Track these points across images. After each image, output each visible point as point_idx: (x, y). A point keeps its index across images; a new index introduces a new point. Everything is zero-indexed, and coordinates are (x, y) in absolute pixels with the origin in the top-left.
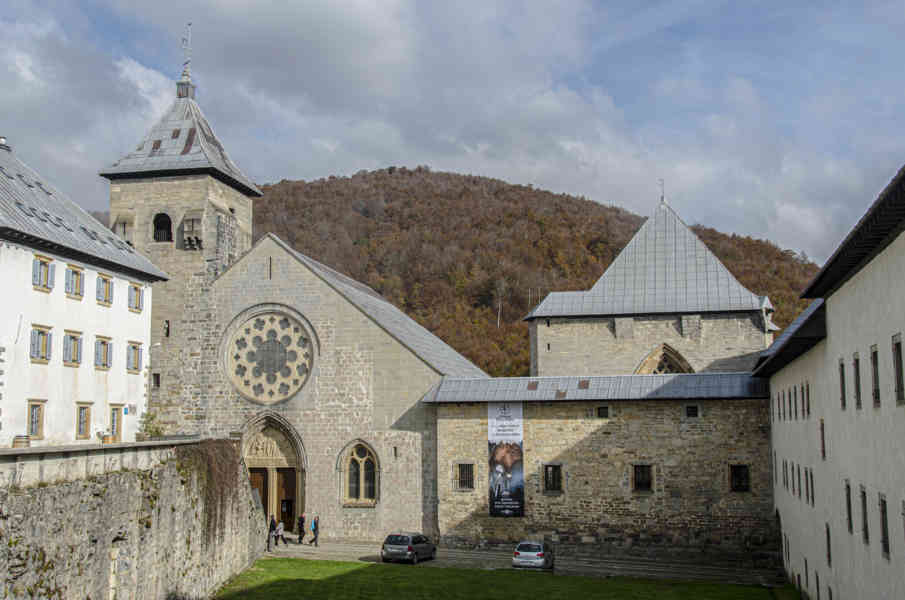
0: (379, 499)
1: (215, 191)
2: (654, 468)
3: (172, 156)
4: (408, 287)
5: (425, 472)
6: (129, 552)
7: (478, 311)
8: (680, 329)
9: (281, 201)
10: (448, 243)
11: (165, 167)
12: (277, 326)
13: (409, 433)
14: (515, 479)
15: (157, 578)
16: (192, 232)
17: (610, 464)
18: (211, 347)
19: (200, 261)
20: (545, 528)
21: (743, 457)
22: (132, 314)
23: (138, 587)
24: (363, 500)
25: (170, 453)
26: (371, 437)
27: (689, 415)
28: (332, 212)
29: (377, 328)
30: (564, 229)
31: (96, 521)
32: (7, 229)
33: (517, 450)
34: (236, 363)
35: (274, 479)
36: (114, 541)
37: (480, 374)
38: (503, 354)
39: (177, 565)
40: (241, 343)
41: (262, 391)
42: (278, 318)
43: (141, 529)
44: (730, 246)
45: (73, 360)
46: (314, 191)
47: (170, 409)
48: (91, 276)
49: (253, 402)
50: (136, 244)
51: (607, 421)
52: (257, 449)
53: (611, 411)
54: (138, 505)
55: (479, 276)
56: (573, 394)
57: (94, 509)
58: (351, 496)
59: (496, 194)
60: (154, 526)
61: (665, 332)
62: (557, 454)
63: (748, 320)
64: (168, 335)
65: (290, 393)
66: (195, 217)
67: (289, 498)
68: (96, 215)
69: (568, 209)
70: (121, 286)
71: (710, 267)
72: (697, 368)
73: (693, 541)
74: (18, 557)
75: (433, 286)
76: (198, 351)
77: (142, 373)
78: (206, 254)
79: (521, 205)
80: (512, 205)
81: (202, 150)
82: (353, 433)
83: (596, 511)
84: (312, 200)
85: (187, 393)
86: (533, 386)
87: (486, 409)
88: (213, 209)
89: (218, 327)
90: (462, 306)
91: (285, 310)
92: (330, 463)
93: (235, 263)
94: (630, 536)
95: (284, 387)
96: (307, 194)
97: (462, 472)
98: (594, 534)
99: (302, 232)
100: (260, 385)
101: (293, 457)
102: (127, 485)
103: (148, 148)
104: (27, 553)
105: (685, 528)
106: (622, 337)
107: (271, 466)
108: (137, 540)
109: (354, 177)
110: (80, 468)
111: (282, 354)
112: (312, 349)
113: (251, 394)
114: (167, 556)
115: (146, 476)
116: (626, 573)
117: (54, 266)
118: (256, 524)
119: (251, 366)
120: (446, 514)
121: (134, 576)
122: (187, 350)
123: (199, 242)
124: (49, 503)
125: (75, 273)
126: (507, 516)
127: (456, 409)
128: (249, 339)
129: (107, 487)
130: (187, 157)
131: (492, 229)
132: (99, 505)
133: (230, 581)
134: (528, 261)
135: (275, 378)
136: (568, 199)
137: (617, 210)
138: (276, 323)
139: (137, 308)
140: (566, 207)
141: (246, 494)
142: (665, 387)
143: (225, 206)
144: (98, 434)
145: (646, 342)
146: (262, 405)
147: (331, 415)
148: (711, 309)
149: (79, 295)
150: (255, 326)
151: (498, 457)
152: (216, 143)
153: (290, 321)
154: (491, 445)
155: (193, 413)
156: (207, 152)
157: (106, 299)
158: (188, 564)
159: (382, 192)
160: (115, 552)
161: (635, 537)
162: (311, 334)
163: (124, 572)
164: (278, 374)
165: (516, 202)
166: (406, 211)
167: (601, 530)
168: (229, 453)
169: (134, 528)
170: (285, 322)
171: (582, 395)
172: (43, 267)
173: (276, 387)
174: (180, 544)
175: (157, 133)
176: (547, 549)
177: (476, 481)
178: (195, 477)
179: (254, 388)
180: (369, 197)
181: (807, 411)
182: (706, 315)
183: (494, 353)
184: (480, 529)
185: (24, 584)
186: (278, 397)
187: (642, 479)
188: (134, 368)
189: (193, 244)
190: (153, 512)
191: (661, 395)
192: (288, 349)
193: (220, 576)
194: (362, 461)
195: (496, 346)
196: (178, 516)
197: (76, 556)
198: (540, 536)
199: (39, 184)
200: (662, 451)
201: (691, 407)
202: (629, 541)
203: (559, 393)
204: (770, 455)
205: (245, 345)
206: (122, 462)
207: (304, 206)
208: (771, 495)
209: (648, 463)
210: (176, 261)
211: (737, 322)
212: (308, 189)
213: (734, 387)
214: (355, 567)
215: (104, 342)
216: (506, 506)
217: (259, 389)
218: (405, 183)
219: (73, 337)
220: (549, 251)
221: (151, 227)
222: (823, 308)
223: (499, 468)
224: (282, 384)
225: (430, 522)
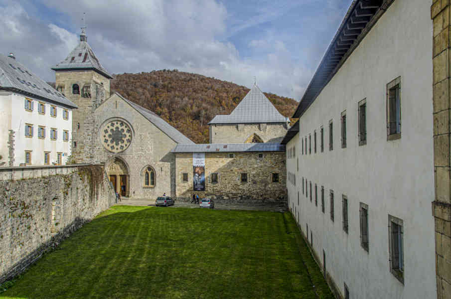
0: (155, 185)
1: (95, 76)
2: (248, 174)
3: (79, 63)
4: (170, 112)
5: (172, 176)
6: (60, 203)
7: (195, 121)
8: (259, 128)
9: (124, 80)
10: (184, 97)
11: (76, 67)
12: (119, 125)
13: (166, 163)
14: (202, 178)
15: (71, 212)
16: (87, 91)
17: (234, 173)
18: (94, 133)
19: (90, 102)
20: (212, 194)
21: (277, 170)
22: (64, 120)
23: (64, 215)
24: (150, 186)
25: (76, 169)
26: (153, 164)
27: (260, 157)
28: (143, 85)
29: (155, 127)
30: (224, 93)
31: (46, 192)
32: (13, 88)
33: (203, 168)
34: (104, 138)
35: (119, 179)
36: (53, 199)
37: (192, 143)
38: (203, 136)
39: (79, 207)
40: (106, 131)
41: (114, 148)
42: (119, 123)
43: (64, 195)
44: (280, 100)
45: (42, 136)
46: (136, 77)
47: (81, 154)
48: (48, 107)
49: (110, 152)
50: (66, 95)
51: (233, 159)
52: (112, 168)
53: (234, 155)
54: (63, 187)
55: (195, 109)
56: (222, 150)
57: (45, 188)
58: (146, 184)
59: (201, 80)
60: (69, 194)
61: (254, 129)
62: (216, 170)
63: (282, 126)
64: (79, 128)
65: (124, 149)
66: (88, 86)
67: (124, 185)
68: (49, 83)
69: (227, 86)
70: (60, 110)
71: (270, 108)
72: (265, 141)
73: (260, 198)
74: (14, 204)
75: (179, 112)
76: (90, 134)
77: (69, 142)
78: (92, 99)
79: (210, 85)
80: (207, 84)
81: (90, 61)
82: (146, 163)
83: (229, 189)
84: (135, 81)
85: (86, 149)
86: (209, 147)
87: (192, 154)
88: (94, 83)
89: (97, 125)
90: (189, 120)
91: (122, 120)
92: (138, 173)
93: (103, 103)
94: (239, 197)
95: (122, 147)
96: (134, 78)
97: (184, 176)
98: (228, 196)
99: (132, 92)
100: (113, 146)
101: (125, 171)
102: (58, 180)
103: (70, 59)
104: (17, 203)
105: (257, 193)
106: (241, 131)
107: (118, 174)
108: (63, 199)
109: (151, 73)
110: (39, 174)
111: (121, 136)
112: (131, 134)
113: (110, 149)
114: (75, 204)
115: (65, 177)
116: (237, 209)
117: (33, 102)
118: (111, 194)
119: (110, 139)
120: (179, 190)
121: (62, 211)
122: (86, 133)
123: (90, 95)
124: (26, 186)
125: (42, 105)
126: (200, 190)
127: (182, 155)
128: (109, 130)
129: (50, 180)
130: (85, 63)
131: (200, 93)
132: (47, 187)
133: (101, 213)
134: (212, 104)
135: (118, 144)
136: (226, 83)
137: (243, 87)
138: (119, 124)
139: (67, 118)
140: (226, 85)
141: (106, 184)
142: (252, 148)
143: (99, 82)
144: (53, 163)
145: (249, 132)
146: (114, 153)
147: (139, 157)
148: (270, 122)
149: (44, 113)
150: (111, 125)
151: (196, 171)
152: (96, 59)
153: (124, 124)
154: (194, 167)
155: (89, 155)
156: (92, 61)
157: (54, 115)
158: (84, 207)
159: (160, 78)
160: (54, 203)
161: (241, 197)
162: (131, 129)
163: (58, 210)
164: (120, 142)
165: (208, 83)
166: (170, 86)
167: (230, 195)
168: (99, 169)
169: (61, 195)
170: (122, 124)
171: (225, 150)
172: (29, 103)
173: (119, 147)
174: (80, 200)
175: (73, 54)
176: (211, 201)
177: (189, 180)
178: (86, 177)
179: (111, 147)
180: (156, 80)
181: (294, 155)
182: (268, 123)
183: (200, 136)
184: (190, 195)
185: (17, 213)
186: (120, 150)
187: (244, 178)
188: (66, 140)
189: (87, 96)
190: (69, 189)
191: (251, 150)
192: (123, 133)
193: (97, 212)
194: (150, 173)
195: (201, 134)
196: (79, 191)
197: (38, 204)
198: (210, 197)
199: (26, 72)
200: (251, 169)
201: (261, 154)
202: (239, 198)
203: (217, 150)
204: (285, 170)
205: (107, 132)
206: (56, 172)
207: (133, 83)
208: (285, 183)
209: (246, 173)
210: (81, 101)
211: (278, 126)
212: (134, 76)
213: (275, 148)
214: (146, 208)
215: (54, 130)
216: (199, 187)
217: (113, 147)
218: (169, 76)
219: (42, 128)
220: (220, 101)
221: (72, 89)
222: (299, 121)
223: (197, 175)
224: (121, 146)
225: (173, 193)
